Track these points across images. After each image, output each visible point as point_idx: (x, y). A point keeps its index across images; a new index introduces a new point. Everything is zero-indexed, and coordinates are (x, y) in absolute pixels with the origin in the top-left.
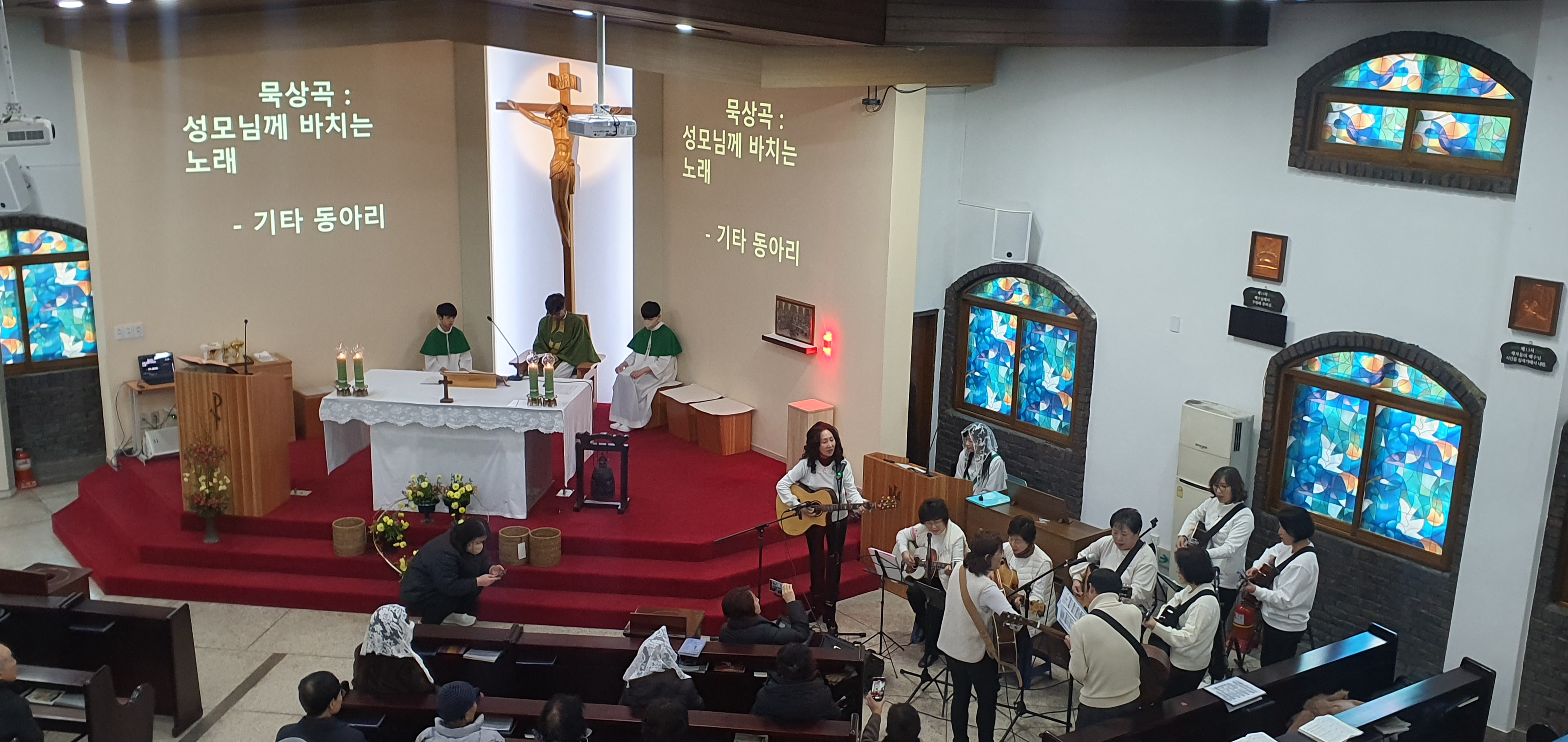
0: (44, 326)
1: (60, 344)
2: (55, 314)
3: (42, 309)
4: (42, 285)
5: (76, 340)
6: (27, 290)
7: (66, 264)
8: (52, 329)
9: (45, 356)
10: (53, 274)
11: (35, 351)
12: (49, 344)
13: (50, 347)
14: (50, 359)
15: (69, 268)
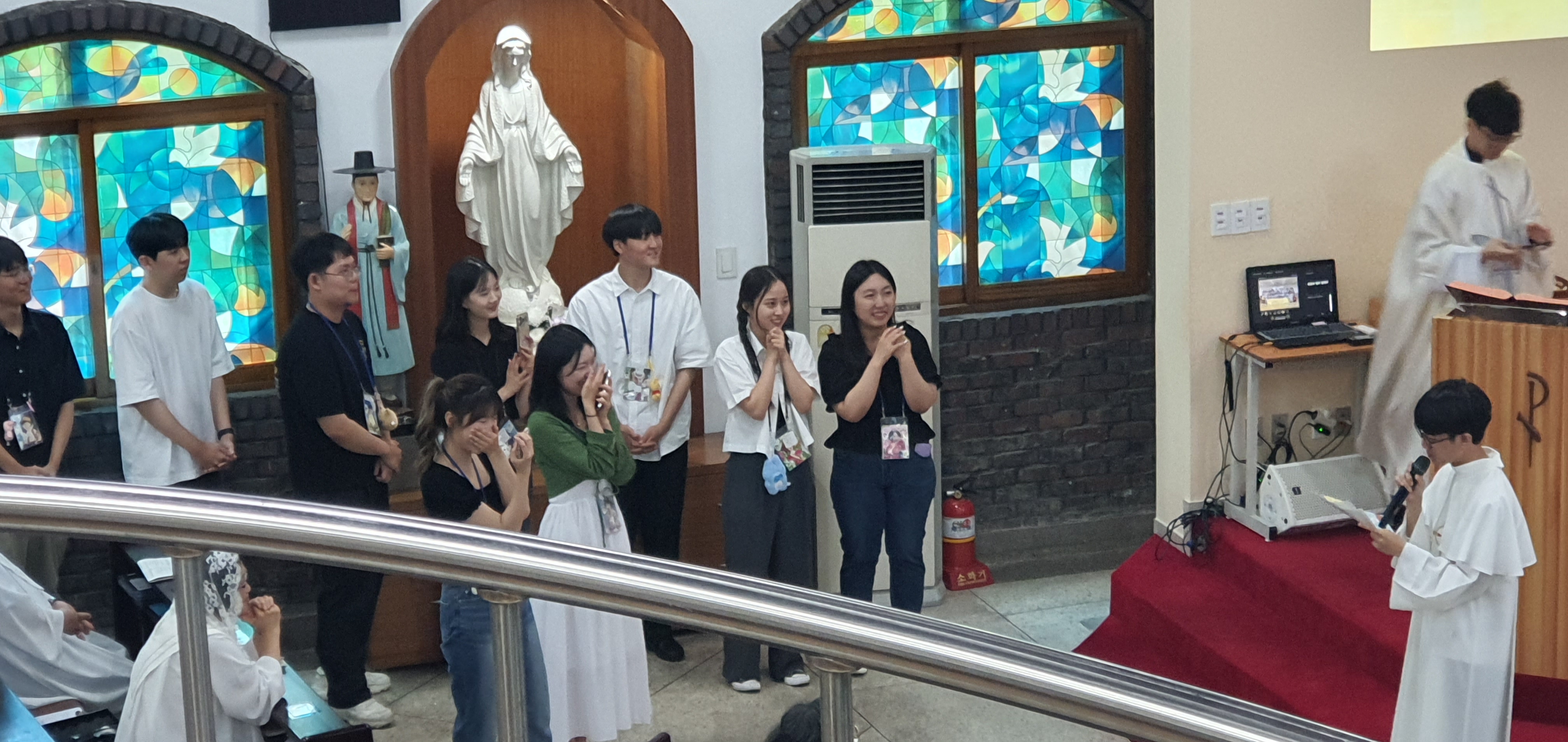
0: (1009, 199)
1: (1037, 246)
2: (1034, 171)
3: (1008, 161)
4: (1013, 103)
5: (1073, 236)
6: (981, 113)
7: (1064, 53)
8: (1024, 208)
9: (1007, 272)
10: (1035, 76)
11: (988, 260)
12: (1016, 243)
13: (1019, 250)
14: (1016, 279)
15: (1070, 61)
